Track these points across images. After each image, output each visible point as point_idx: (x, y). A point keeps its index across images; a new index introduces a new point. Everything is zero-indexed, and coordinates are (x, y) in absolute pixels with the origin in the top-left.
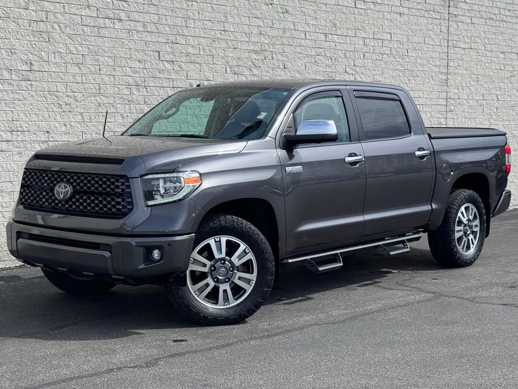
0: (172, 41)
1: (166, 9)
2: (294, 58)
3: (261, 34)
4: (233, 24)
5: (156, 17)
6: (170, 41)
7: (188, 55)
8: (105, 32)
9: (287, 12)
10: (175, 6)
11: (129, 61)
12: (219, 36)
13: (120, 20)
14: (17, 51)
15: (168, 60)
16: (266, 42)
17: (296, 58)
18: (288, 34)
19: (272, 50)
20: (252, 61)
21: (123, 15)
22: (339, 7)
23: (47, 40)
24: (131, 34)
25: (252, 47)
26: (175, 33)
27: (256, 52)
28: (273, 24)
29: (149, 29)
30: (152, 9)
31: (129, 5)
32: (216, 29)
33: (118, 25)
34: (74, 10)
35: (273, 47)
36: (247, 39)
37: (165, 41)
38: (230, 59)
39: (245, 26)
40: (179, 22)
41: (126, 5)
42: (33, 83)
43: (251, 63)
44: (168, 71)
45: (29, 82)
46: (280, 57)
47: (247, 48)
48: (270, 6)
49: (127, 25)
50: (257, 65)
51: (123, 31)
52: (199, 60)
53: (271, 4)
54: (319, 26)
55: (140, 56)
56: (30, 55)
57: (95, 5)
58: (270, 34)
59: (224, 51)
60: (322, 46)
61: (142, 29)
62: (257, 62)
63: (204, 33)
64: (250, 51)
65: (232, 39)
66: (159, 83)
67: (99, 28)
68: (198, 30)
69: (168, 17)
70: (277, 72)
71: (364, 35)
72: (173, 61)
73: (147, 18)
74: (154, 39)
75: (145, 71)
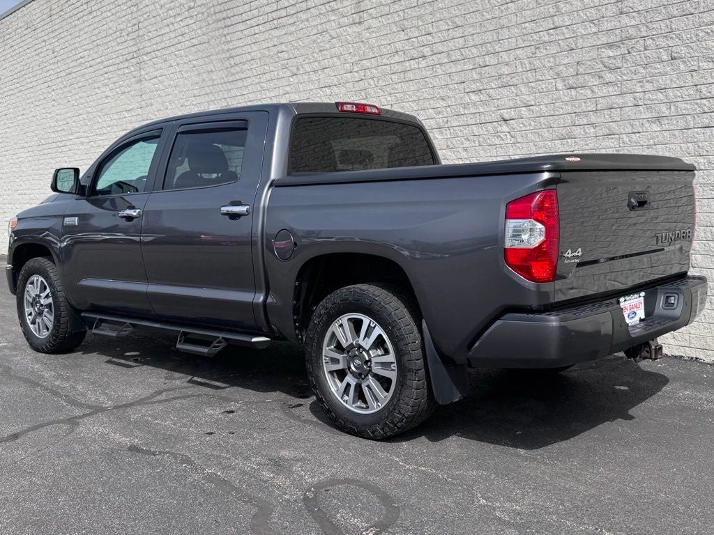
0: (479, 65)
1: (473, 26)
2: (697, 35)
3: (621, 13)
4: (568, 13)
5: (461, 40)
6: (477, 66)
7: (500, 76)
8: (410, 75)
11: (431, 102)
12: (547, 38)
13: (424, 57)
15: (473, 90)
16: (634, 23)
17: (701, 34)
19: (644, 34)
20: (602, 62)
21: (427, 51)
25: (605, 40)
26: (483, 54)
27: (611, 46)
29: (454, 58)
30: (458, 33)
31: (434, 36)
32: (541, 29)
33: (423, 63)
35: (647, 27)
36: (594, 30)
37: (471, 67)
38: (561, 68)
39: (590, 10)
40: (489, 37)
43: (601, 66)
44: (474, 103)
46: (662, 42)
47: (594, 43)
49: (430, 61)
50: (612, 66)
51: (427, 69)
52: (515, 81)
55: (443, 93)
57: (402, 49)
58: (640, 8)
59: (554, 58)
61: (446, 60)
62: (613, 61)
63: (524, 41)
64: (599, 47)
65: (567, 36)
66: (463, 121)
69: (475, 36)
70: (656, 68)
72: (480, 90)
73: (451, 45)
74: (459, 68)
75: (448, 109)
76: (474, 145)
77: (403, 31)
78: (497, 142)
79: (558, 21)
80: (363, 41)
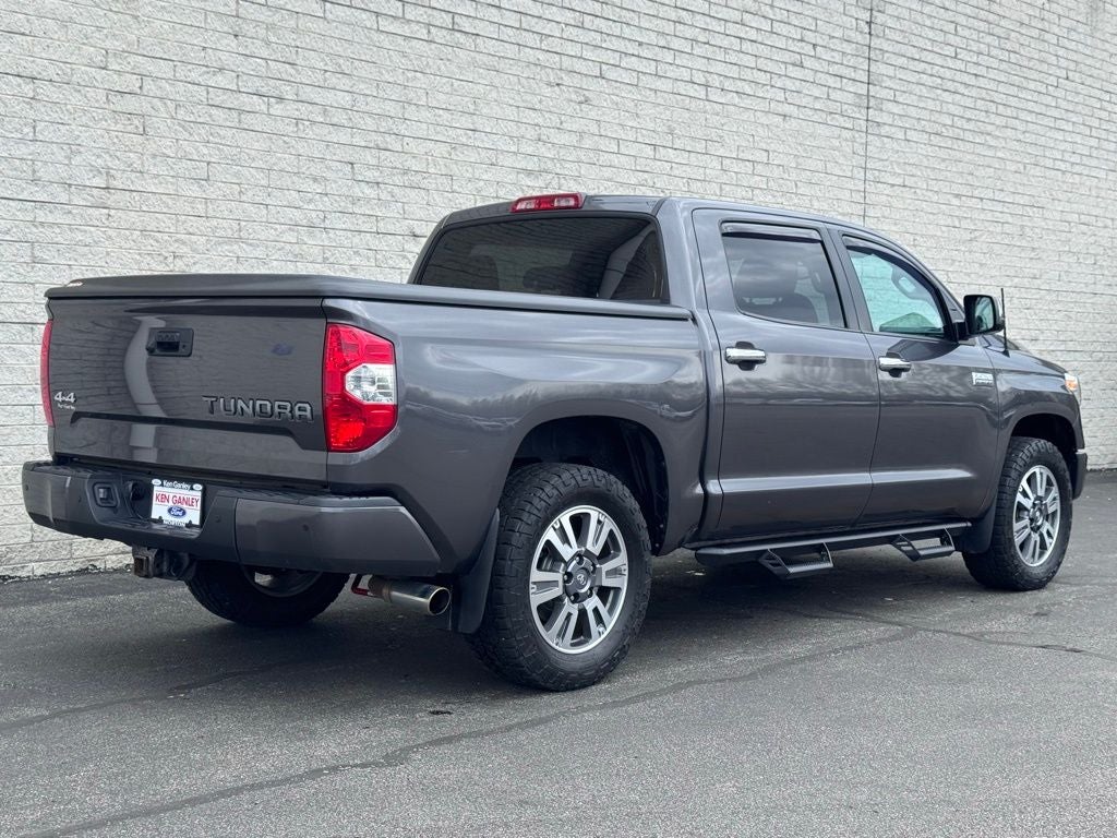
0: (377, 145)
3: (539, 140)
4: (489, 118)
5: (348, 97)
6: (371, 145)
7: (406, 171)
8: (248, 120)
9: (587, 101)
10: (383, 79)
11: (295, 178)
12: (464, 140)
13: (281, 99)
14: (82, 149)
15: (367, 180)
16: (548, 155)
18: (587, 143)
19: (558, 171)
21: (288, 92)
22: (678, 97)
23: (141, 129)
24: (301, 127)
25: (523, 165)
26: (382, 130)
27: (529, 173)
28: (561, 123)
29: (335, 120)
30: (345, 83)
31: (297, 70)
32: (458, 125)
33: (277, 109)
34: (194, 76)
35: (561, 165)
36: (513, 149)
37: (363, 144)
38: (482, 183)
39: (510, 123)
40: (390, 108)
41: (293, 72)
42: (112, 212)
44: (369, 201)
45: (106, 211)
47: (514, 165)
48: (556, 88)
49: (294, 110)
51: (287, 121)
52: (425, 184)
53: (558, 85)
54: (644, 132)
55: (316, 169)
56: (107, 157)
57: (234, 68)
58: (556, 141)
60: (647, 169)
61: (321, 119)
63: (437, 132)
65: (487, 146)
66: (353, 223)
67: (241, 112)
68: (424, 126)
69: (370, 99)
71: (721, 152)
72: (378, 183)
73: (329, 97)
74: (344, 139)
75: (326, 199)
76: (368, 264)
77: (236, 36)
78: (402, 265)
79: (480, 123)
80: (136, 17)
